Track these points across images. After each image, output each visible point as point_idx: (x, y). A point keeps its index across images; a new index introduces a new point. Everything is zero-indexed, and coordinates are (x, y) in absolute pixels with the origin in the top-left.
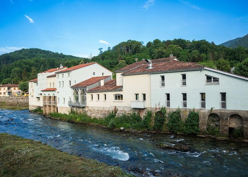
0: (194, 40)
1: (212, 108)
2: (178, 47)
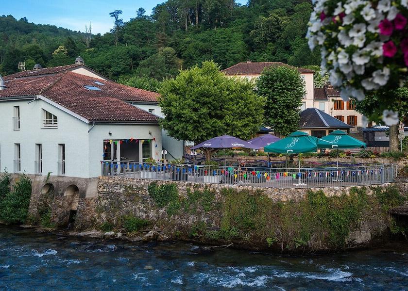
1: (49, 173)
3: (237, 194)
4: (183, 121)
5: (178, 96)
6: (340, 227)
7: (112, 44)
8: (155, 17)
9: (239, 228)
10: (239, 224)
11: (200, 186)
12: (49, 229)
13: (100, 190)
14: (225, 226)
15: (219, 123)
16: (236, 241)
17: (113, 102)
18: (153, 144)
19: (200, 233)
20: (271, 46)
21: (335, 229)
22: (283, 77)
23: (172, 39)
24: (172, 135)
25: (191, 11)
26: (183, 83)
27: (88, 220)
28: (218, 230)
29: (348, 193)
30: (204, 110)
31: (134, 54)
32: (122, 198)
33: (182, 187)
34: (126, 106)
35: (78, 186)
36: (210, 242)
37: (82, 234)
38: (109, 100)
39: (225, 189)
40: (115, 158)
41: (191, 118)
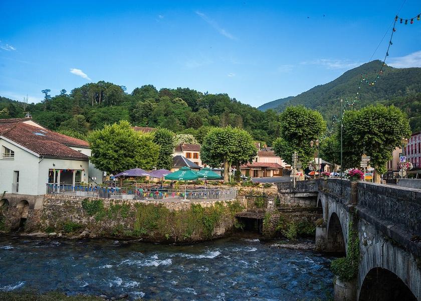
0: (207, 92)
1: (5, 192)
2: (181, 101)
3: (146, 206)
4: (107, 158)
5: (104, 142)
6: (210, 226)
7: (42, 110)
8: (73, 96)
9: (147, 228)
10: (147, 226)
11: (120, 201)
12: (4, 232)
13: (45, 204)
14: (137, 227)
15: (132, 161)
16: (144, 237)
17: (55, 144)
18: (83, 173)
19: (119, 232)
20: (145, 119)
21: (206, 227)
22: (163, 136)
23: (83, 110)
24: (98, 168)
25: (96, 94)
26: (108, 133)
27: (35, 225)
28: (132, 230)
29: (214, 205)
30: (122, 152)
31: (57, 118)
32: (62, 209)
33: (106, 202)
34: (64, 147)
35: (29, 201)
36: (127, 238)
37: (30, 235)
38: (52, 143)
39: (137, 203)
40: (56, 182)
41: (113, 157)
